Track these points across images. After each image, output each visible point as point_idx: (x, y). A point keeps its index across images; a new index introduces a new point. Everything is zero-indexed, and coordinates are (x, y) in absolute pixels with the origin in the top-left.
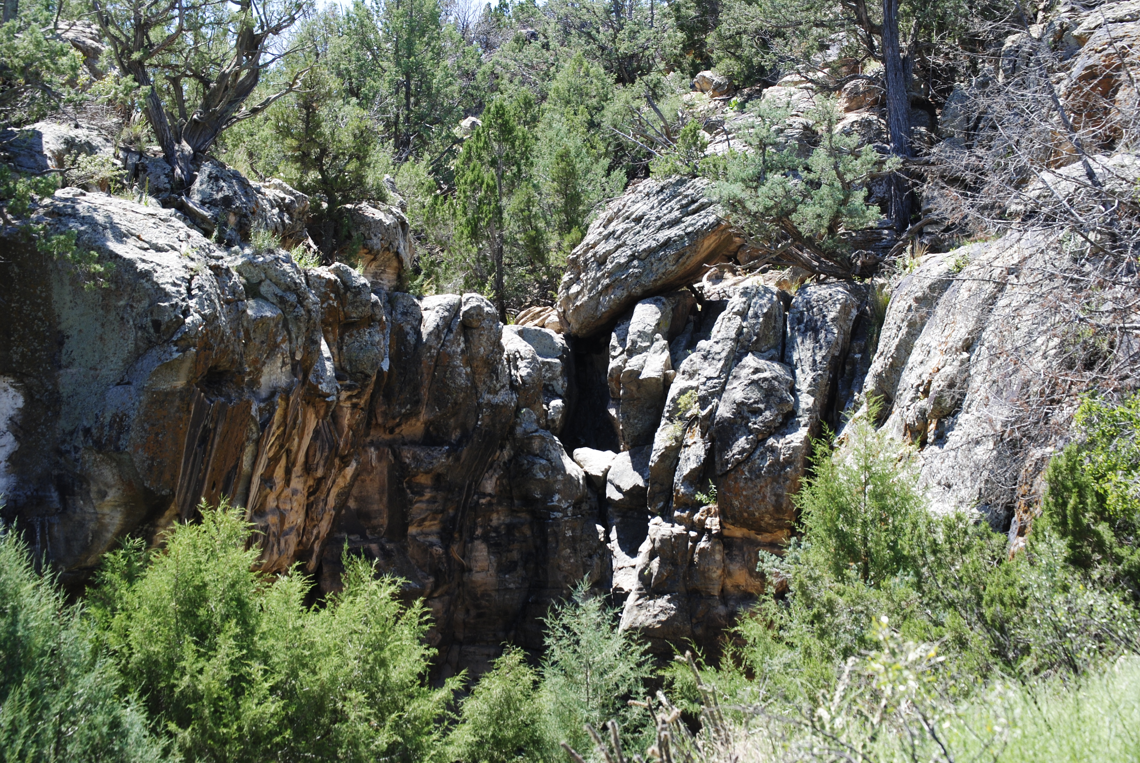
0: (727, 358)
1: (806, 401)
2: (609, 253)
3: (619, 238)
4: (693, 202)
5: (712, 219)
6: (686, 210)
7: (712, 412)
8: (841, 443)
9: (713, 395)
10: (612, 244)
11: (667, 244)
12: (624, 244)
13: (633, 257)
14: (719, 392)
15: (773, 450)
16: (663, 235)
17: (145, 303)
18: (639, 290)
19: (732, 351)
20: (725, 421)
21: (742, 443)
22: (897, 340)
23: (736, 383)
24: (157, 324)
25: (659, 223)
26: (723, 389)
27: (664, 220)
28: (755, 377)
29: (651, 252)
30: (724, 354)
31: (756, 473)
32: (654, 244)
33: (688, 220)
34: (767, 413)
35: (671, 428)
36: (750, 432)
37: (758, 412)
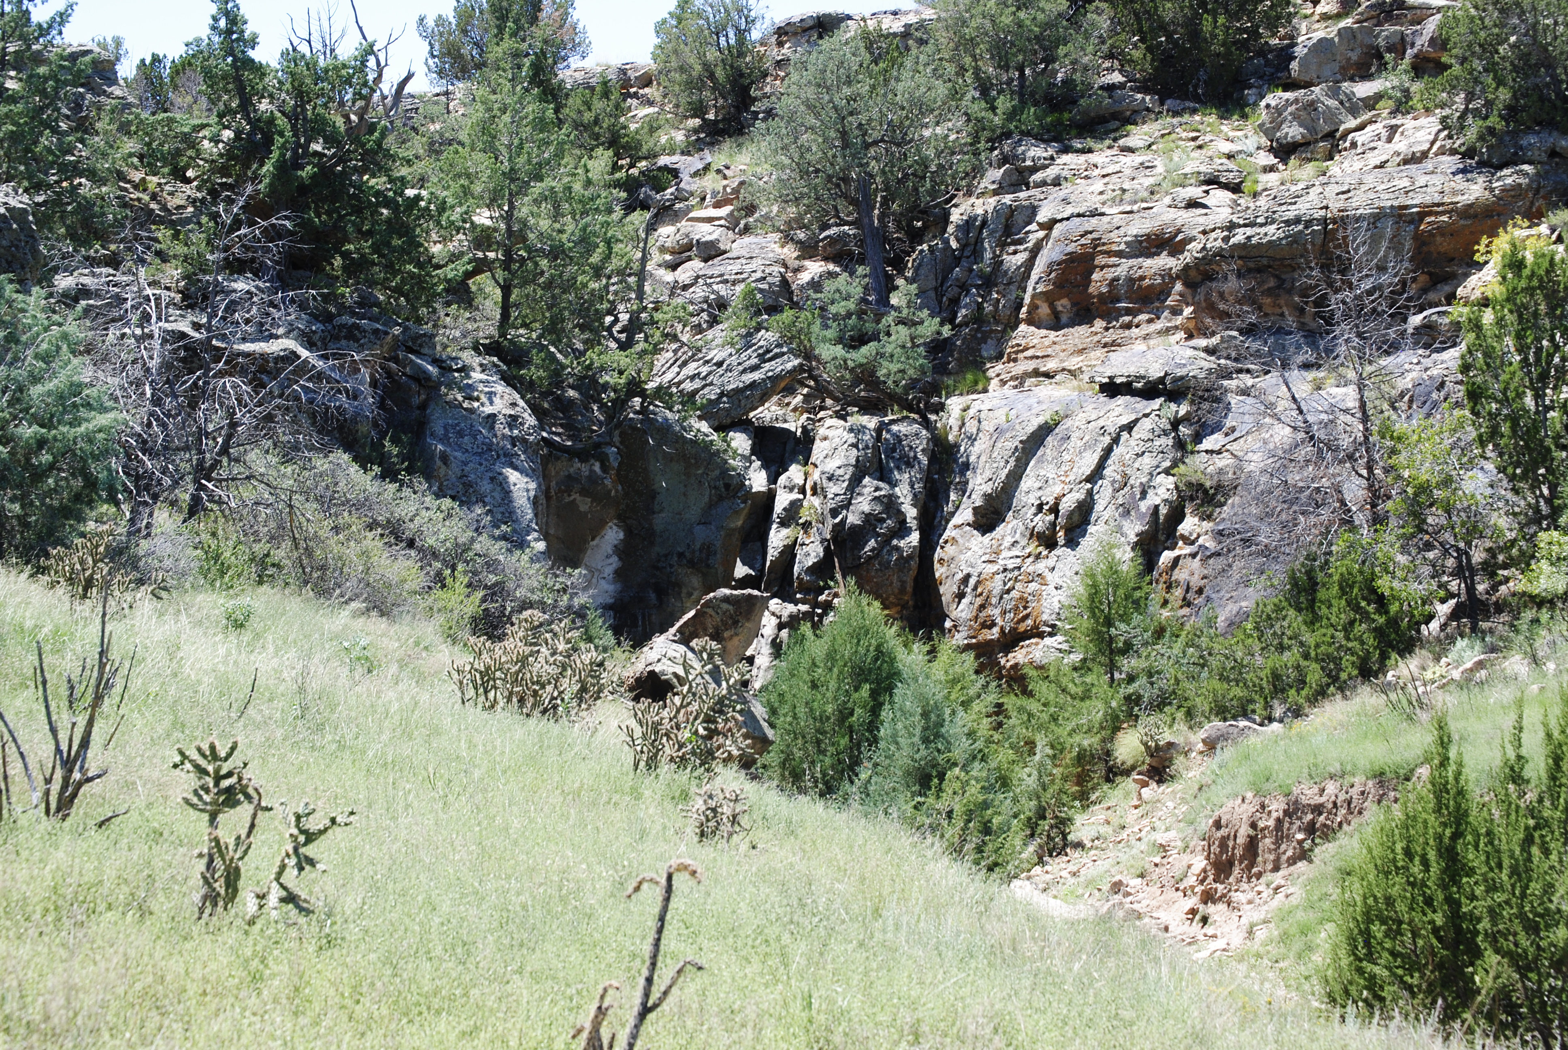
0: (850, 480)
1: (911, 513)
2: (696, 392)
3: (705, 378)
4: (768, 351)
5: (789, 366)
6: (763, 358)
7: (843, 521)
8: (946, 542)
9: (842, 507)
10: (697, 384)
11: (753, 385)
12: (711, 384)
13: (722, 394)
14: (847, 505)
15: (897, 548)
16: (749, 378)
17: (717, 472)
18: (729, 421)
19: (853, 474)
20: (853, 527)
21: (872, 543)
22: (1006, 471)
23: (860, 499)
24: (727, 486)
25: (741, 368)
26: (850, 503)
27: (745, 365)
28: (877, 494)
29: (737, 391)
30: (847, 477)
31: (886, 565)
32: (741, 385)
33: (767, 365)
34: (889, 522)
35: (785, 532)
36: (878, 535)
37: (883, 521)
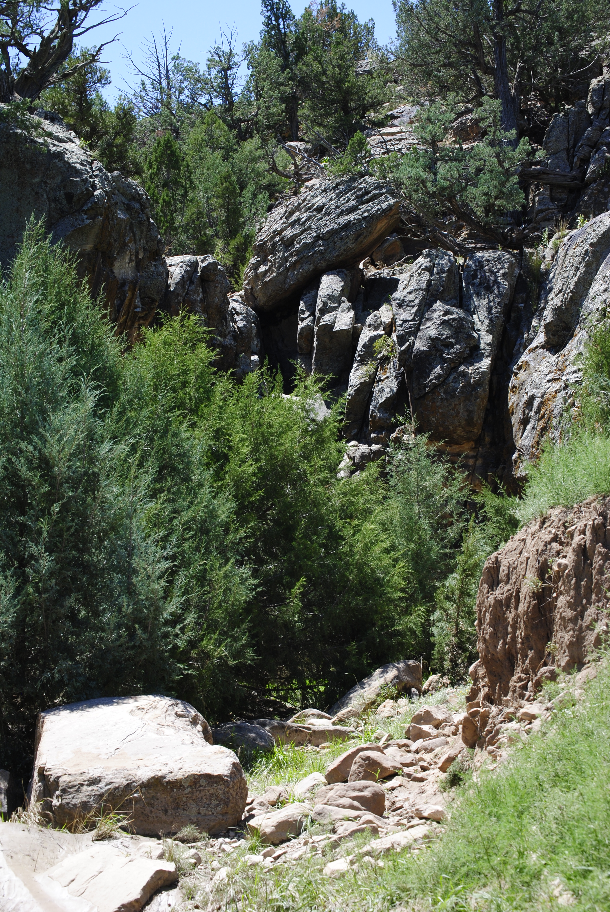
0: (420, 305)
1: (486, 339)
2: (295, 236)
3: (304, 224)
4: (367, 193)
5: (384, 205)
6: (361, 200)
7: (410, 347)
8: (520, 368)
9: (410, 334)
10: (297, 229)
11: (348, 225)
12: (309, 228)
13: (318, 238)
14: (415, 331)
15: (464, 375)
16: (343, 220)
17: (58, 179)
18: (324, 264)
19: (423, 299)
20: (420, 353)
21: (438, 369)
22: (575, 279)
23: (429, 324)
24: (69, 197)
25: (338, 211)
26: (418, 329)
27: (343, 208)
28: (446, 318)
29: (333, 233)
30: (417, 302)
31: (451, 394)
32: (336, 226)
33: (364, 207)
34: (458, 347)
36: (445, 361)
37: (451, 346)
